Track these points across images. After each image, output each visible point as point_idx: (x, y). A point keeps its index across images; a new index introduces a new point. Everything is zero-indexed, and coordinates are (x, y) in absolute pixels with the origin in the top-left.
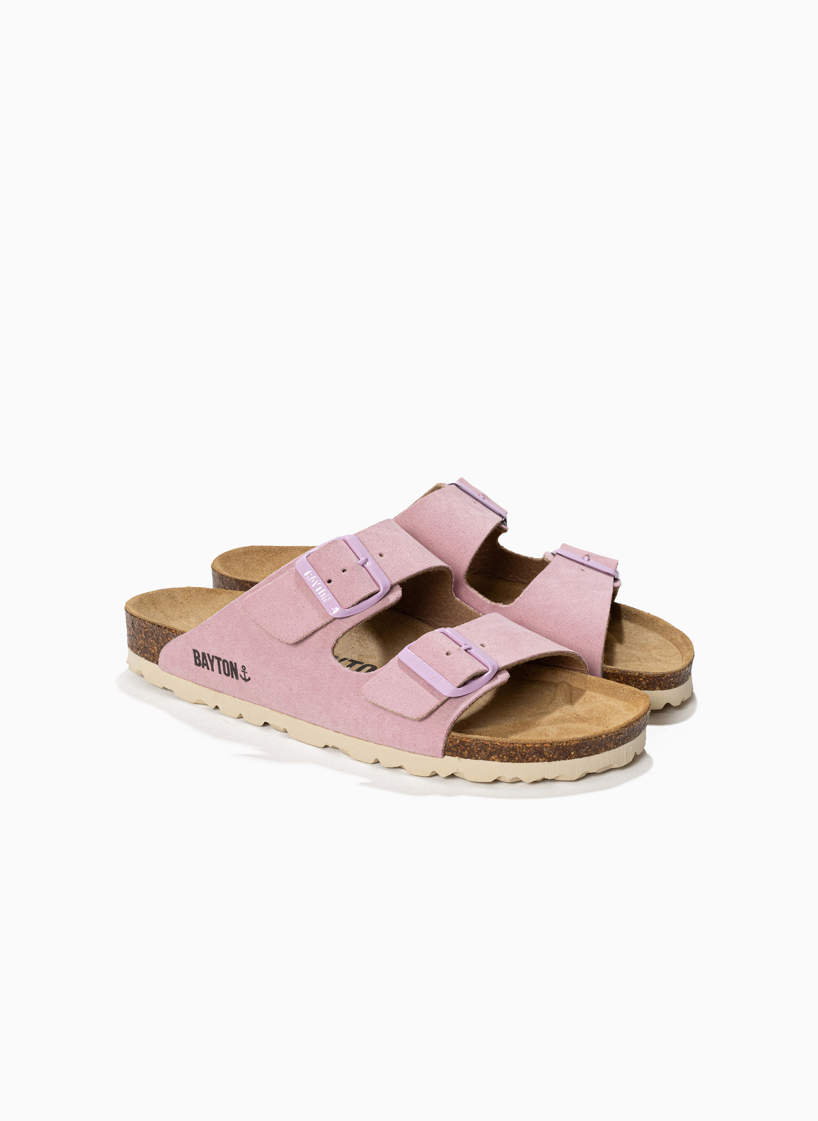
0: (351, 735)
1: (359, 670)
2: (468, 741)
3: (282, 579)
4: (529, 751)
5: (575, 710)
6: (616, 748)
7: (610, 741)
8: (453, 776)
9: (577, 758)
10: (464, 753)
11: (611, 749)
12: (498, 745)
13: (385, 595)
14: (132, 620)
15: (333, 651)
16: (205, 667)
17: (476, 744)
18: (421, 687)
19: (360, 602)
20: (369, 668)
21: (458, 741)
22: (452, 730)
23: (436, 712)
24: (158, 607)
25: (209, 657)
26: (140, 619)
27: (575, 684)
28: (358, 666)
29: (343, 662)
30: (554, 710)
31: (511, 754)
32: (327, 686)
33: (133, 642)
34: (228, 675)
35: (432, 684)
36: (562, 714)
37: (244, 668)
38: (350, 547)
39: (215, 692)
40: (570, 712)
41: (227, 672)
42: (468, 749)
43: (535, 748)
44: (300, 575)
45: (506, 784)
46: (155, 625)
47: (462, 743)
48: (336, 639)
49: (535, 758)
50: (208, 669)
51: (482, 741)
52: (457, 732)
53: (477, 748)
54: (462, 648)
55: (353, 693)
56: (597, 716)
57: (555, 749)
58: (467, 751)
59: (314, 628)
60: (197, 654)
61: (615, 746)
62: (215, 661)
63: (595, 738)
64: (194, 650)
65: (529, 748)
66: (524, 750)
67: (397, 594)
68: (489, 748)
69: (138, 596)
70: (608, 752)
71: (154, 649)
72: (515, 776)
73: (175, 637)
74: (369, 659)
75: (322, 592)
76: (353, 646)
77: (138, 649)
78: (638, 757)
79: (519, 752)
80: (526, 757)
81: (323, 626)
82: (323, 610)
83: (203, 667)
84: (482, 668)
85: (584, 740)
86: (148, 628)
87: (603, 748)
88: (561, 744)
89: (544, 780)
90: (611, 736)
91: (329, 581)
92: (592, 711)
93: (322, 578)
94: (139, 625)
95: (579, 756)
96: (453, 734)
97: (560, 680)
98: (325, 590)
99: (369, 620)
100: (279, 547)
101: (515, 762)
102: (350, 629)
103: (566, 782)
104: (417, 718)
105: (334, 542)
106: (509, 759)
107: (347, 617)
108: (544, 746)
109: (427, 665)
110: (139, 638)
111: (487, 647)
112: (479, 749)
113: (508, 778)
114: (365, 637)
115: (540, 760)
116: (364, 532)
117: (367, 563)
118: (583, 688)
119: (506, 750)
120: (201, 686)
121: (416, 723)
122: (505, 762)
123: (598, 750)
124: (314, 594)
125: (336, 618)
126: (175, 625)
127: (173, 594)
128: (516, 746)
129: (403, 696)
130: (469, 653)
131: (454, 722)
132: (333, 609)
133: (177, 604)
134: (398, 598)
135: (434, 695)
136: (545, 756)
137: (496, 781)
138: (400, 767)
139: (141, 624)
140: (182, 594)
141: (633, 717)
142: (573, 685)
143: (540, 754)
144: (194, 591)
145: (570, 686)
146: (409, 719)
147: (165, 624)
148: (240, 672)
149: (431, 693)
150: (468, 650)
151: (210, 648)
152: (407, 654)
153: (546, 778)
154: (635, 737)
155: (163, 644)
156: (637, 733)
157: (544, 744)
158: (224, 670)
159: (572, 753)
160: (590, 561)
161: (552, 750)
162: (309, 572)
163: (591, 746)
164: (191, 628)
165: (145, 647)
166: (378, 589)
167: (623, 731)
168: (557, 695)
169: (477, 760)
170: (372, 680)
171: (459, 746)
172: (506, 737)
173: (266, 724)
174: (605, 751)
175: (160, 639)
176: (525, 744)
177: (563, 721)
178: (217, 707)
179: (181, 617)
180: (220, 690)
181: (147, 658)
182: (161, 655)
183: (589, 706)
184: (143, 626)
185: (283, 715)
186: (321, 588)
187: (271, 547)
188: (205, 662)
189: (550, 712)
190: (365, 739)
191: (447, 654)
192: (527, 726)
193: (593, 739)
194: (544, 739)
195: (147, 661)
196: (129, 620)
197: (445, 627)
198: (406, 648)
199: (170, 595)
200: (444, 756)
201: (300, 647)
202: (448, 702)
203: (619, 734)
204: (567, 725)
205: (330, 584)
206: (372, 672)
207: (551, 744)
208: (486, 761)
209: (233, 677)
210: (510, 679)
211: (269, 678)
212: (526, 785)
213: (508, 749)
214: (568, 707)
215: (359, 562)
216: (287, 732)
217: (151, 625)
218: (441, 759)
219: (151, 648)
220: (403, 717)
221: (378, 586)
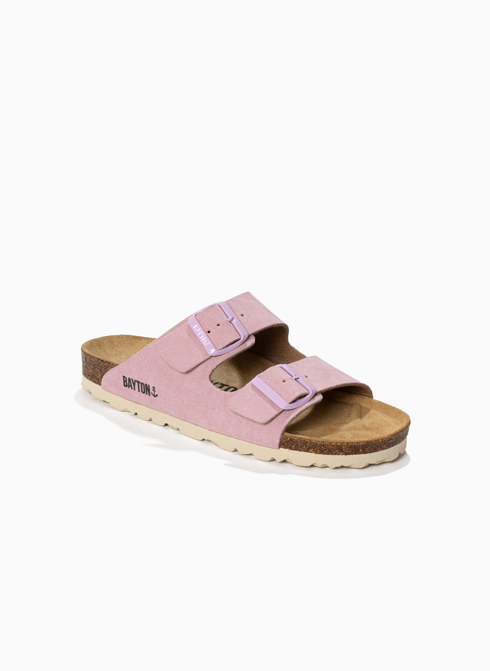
0: (220, 432)
1: (226, 390)
2: (295, 439)
3: (179, 330)
4: (333, 447)
5: (363, 422)
6: (388, 448)
7: (384, 444)
8: (285, 461)
9: (363, 454)
10: (292, 446)
11: (384, 449)
12: (314, 443)
13: (244, 342)
14: (86, 357)
15: (210, 378)
16: (130, 387)
17: (300, 441)
18: (266, 402)
19: (228, 346)
20: (233, 389)
21: (289, 439)
22: (285, 431)
23: (275, 419)
24: (102, 348)
25: (133, 381)
26: (91, 356)
27: (364, 405)
28: (225, 388)
29: (216, 385)
30: (350, 422)
31: (322, 449)
32: (206, 401)
33: (85, 371)
34: (144, 393)
35: (273, 401)
36: (355, 424)
37: (154, 388)
38: (222, 310)
39: (135, 404)
40: (360, 423)
41: (143, 391)
42: (295, 444)
43: (337, 446)
44: (191, 328)
45: (318, 468)
46: (100, 360)
47: (291, 440)
48: (212, 370)
49: (337, 452)
50: (132, 389)
51: (304, 439)
52: (288, 433)
53: (301, 443)
54: (293, 378)
55: (222, 405)
56: (377, 427)
57: (350, 447)
58: (294, 445)
59: (198, 363)
60: (125, 379)
61: (387, 447)
62: (136, 384)
63: (375, 441)
64: (123, 376)
65: (333, 446)
66: (330, 447)
67: (252, 341)
68: (308, 444)
69: (89, 341)
70: (382, 451)
71: (99, 376)
72: (324, 464)
73: (112, 368)
74: (233, 383)
75: (204, 339)
76: (223, 374)
77: (89, 376)
78: (401, 455)
79: (327, 448)
80: (331, 452)
81: (204, 361)
82: (204, 350)
83: (129, 388)
84: (306, 392)
85: (368, 442)
86: (95, 362)
87: (380, 448)
88: (354, 444)
89: (342, 467)
90: (385, 440)
91: (209, 332)
92: (373, 423)
93: (204, 329)
94: (90, 360)
95: (365, 452)
96: (286, 434)
97: (354, 401)
98: (206, 338)
99: (233, 358)
101: (324, 454)
102: (221, 363)
103: (356, 469)
104: (263, 423)
105: (212, 306)
106: (321, 452)
107: (219, 356)
108: (343, 444)
109: (270, 388)
110: (90, 369)
111: (309, 378)
112: (302, 444)
113: (320, 465)
114: (231, 369)
115: (340, 453)
116: (232, 300)
117: (233, 321)
118: (369, 408)
119: (319, 446)
120: (127, 400)
121: (262, 426)
122: (318, 454)
123: (377, 449)
124: (199, 340)
125: (213, 356)
126: (112, 360)
127: (111, 339)
128: (325, 444)
129: (254, 408)
130: (297, 381)
131: (287, 426)
132: (210, 350)
133: (114, 346)
134: (252, 344)
135: (274, 408)
136: (343, 451)
137: (312, 466)
138: (250, 454)
139: (91, 359)
140: (117, 339)
141: (399, 429)
142: (363, 406)
143: (340, 450)
144: (125, 337)
145: (361, 406)
146: (258, 423)
147: (106, 359)
148: (151, 391)
149: (272, 406)
150: (297, 380)
151: (134, 375)
152: (257, 380)
153: (344, 465)
154: (400, 442)
155: (104, 372)
156: (401, 439)
157: (343, 443)
158: (142, 389)
159: (360, 450)
161: (348, 447)
162: (196, 326)
163: (372, 447)
164: (122, 362)
165: (93, 374)
166: (240, 337)
167: (392, 438)
168: (352, 412)
169: (300, 452)
170: (234, 397)
171: (289, 442)
172: (319, 437)
173: (166, 425)
174: (381, 450)
175: (102, 369)
176: (331, 443)
177: (355, 429)
178: (136, 414)
179: (116, 355)
180: (139, 402)
181: (94, 382)
182: (103, 379)
183: (372, 420)
184: (92, 361)
185: (177, 419)
186: (203, 336)
188: (130, 384)
189: (347, 423)
190: (228, 435)
191: (284, 381)
192: (333, 431)
193: (374, 442)
194: (343, 440)
195: (94, 383)
196: (83, 357)
197: (283, 364)
198: (257, 377)
199: (110, 340)
200: (279, 448)
201: (189, 375)
202: (283, 413)
203: (390, 440)
204: (357, 432)
205: (209, 334)
206: (234, 392)
207: (347, 444)
208: (306, 453)
209: (147, 394)
210: (323, 399)
211: (169, 394)
212: (331, 470)
213: (320, 446)
214: (359, 420)
215: (228, 319)
216: (179, 430)
217: (97, 360)
218: (277, 450)
219: (97, 375)
220: (254, 422)
221: (240, 335)
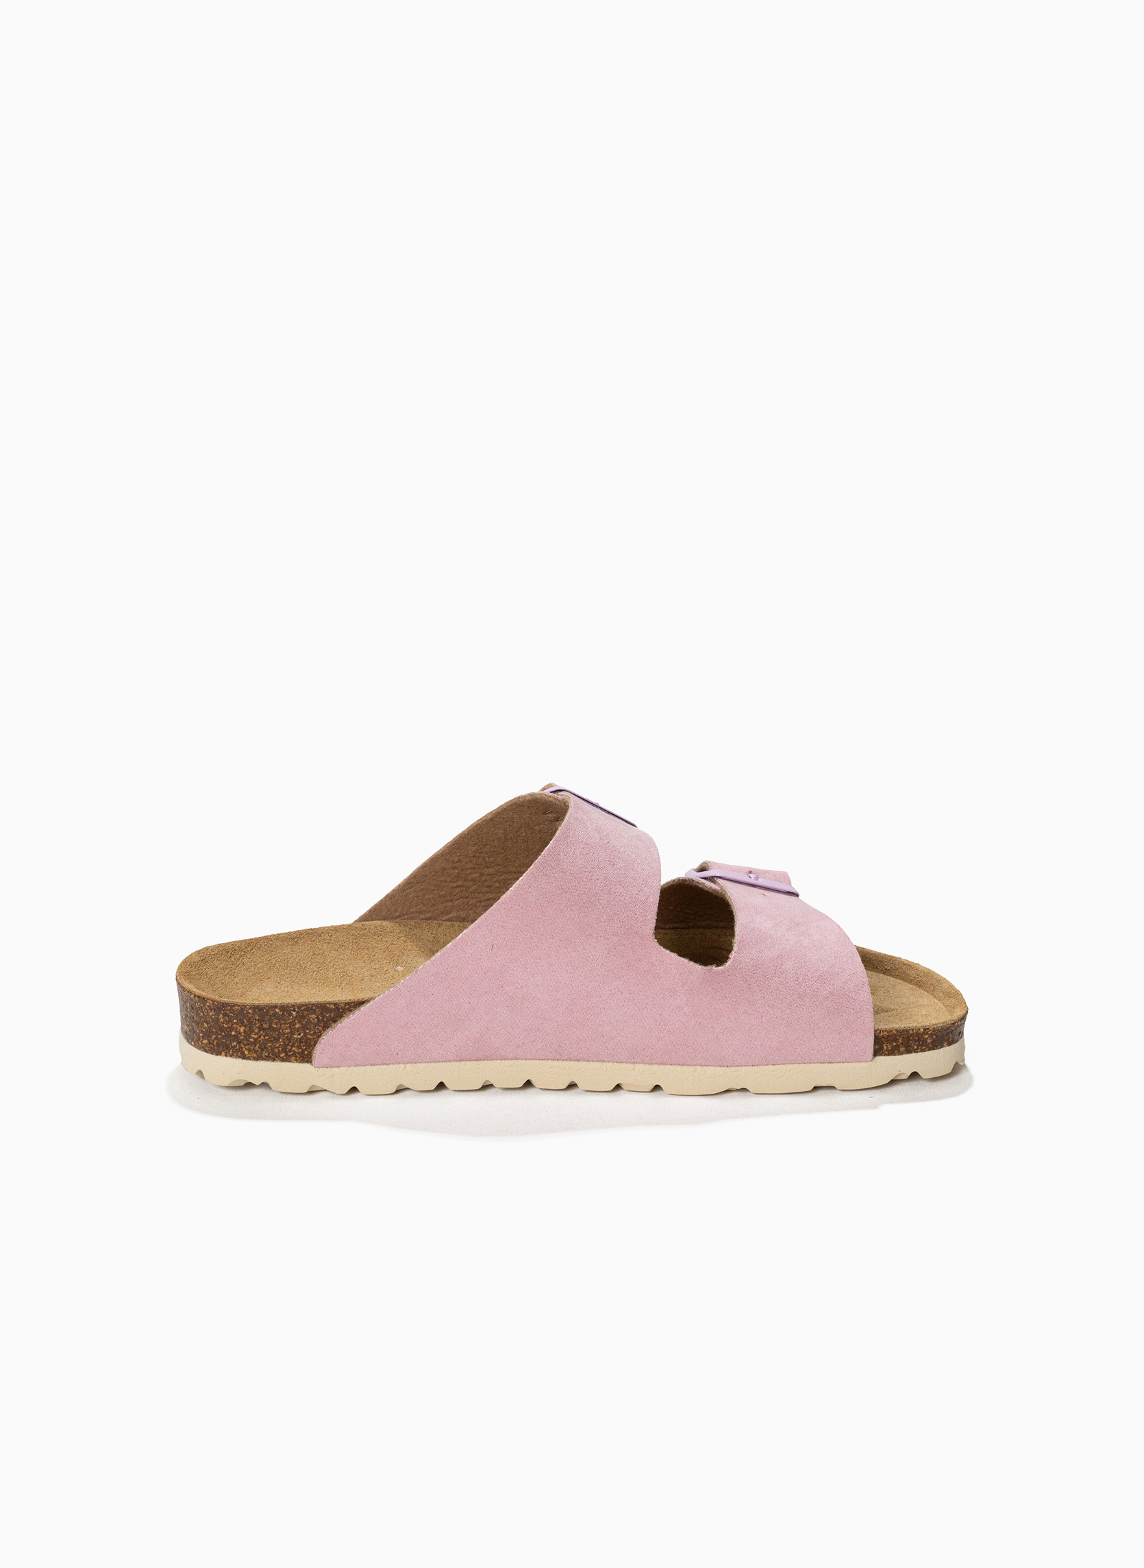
100: (245, 940)
160: (759, 880)
187: (233, 944)
